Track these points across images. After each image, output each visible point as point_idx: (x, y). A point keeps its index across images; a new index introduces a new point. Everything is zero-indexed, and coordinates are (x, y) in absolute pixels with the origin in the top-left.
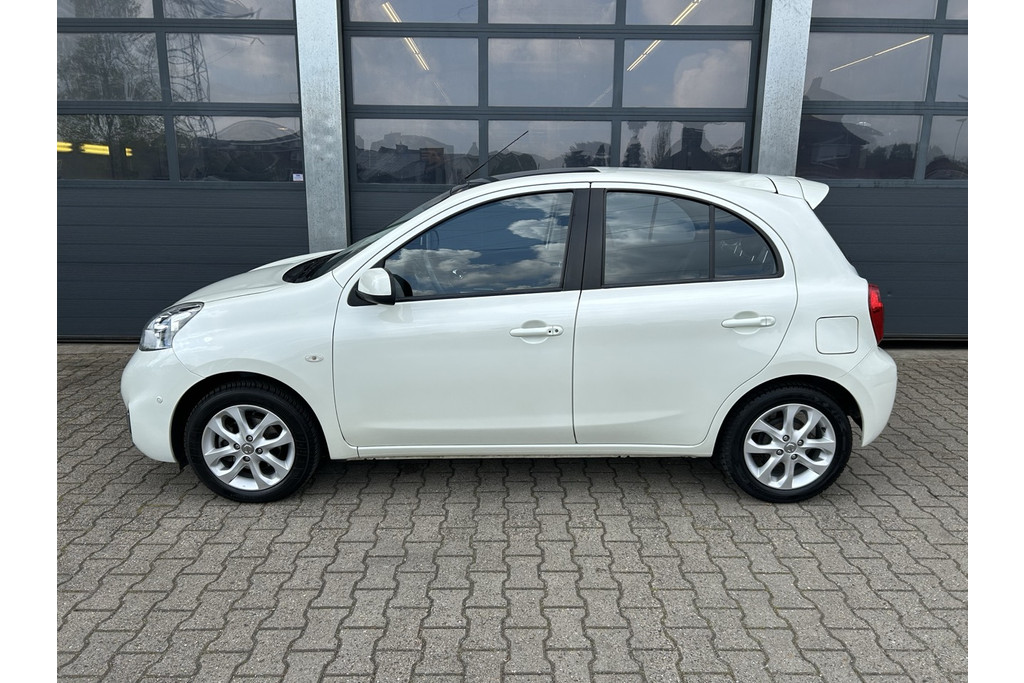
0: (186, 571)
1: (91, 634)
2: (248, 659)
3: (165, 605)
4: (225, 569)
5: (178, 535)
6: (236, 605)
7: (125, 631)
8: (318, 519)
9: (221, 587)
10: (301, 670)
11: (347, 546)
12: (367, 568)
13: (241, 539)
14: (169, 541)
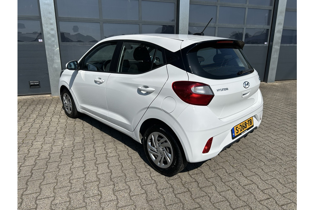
0: (51, 153)
1: (31, 171)
2: (85, 168)
3: (50, 161)
4: (63, 151)
5: (41, 145)
6: (73, 158)
7: (42, 168)
8: (83, 137)
9: (65, 155)
10: (102, 167)
11: (96, 141)
12: (105, 145)
13: (63, 144)
14: (39, 147)
